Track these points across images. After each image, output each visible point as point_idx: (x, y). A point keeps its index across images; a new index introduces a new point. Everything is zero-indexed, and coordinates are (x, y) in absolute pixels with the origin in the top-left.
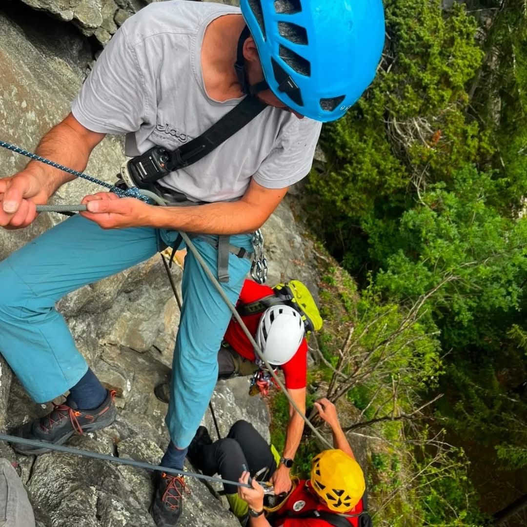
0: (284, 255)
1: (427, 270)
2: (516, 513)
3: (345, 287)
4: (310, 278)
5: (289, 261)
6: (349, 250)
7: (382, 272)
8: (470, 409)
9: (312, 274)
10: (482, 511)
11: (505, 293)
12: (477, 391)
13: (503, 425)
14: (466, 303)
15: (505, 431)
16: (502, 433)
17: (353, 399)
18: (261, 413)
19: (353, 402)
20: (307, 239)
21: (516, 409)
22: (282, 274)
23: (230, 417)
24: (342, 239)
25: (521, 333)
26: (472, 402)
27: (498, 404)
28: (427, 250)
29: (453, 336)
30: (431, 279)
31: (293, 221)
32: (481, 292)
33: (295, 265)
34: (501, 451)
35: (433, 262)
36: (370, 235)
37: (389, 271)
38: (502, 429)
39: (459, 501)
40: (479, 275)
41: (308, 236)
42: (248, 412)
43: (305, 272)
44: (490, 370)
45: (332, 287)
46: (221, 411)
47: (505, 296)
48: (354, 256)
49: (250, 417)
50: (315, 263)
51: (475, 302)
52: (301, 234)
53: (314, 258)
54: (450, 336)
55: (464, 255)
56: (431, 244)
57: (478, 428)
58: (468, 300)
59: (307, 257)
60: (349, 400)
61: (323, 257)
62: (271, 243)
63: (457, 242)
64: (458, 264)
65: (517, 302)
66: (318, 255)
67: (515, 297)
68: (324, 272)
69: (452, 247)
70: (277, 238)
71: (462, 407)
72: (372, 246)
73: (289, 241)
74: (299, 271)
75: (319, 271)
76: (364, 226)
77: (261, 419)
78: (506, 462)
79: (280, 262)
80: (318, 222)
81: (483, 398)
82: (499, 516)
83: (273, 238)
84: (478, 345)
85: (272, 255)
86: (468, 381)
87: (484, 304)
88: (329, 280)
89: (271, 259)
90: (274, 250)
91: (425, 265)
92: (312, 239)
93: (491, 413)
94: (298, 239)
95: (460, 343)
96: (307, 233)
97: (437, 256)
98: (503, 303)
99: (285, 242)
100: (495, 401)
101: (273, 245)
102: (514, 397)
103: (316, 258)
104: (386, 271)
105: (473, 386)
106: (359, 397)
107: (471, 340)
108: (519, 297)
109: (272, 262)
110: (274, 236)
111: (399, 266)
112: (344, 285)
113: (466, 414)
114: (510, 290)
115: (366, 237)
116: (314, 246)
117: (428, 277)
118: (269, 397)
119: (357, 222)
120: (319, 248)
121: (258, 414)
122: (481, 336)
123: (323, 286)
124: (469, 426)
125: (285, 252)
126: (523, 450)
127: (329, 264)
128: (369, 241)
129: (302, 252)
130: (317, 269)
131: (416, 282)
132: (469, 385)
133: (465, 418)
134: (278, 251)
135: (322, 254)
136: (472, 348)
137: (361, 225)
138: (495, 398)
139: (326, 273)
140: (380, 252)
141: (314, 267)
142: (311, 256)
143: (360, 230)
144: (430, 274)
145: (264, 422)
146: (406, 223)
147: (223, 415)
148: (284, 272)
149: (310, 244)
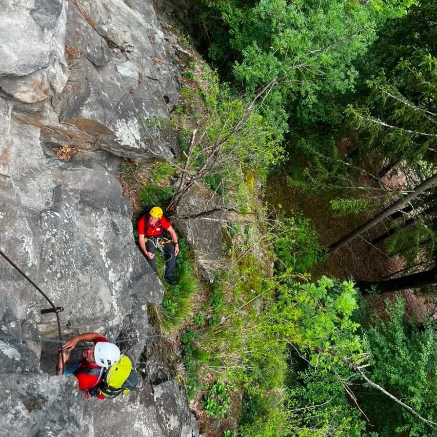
0: (142, 54)
1: (277, 60)
2: (346, 244)
3: (204, 81)
4: (170, 75)
5: (147, 59)
6: (214, 41)
7: (238, 64)
8: (314, 174)
9: (173, 70)
10: (321, 245)
11: (343, 77)
12: (320, 159)
13: (338, 184)
14: (312, 88)
15: (339, 188)
16: (337, 190)
17: (209, 184)
18: (122, 208)
19: (210, 187)
20: (171, 33)
21: (349, 170)
22: (139, 74)
23: (66, 233)
24: (206, 30)
25: (354, 111)
26: (317, 168)
27: (336, 168)
28: (277, 40)
29: (304, 114)
30: (282, 68)
31: (154, 15)
32: (325, 76)
33: (155, 62)
34: (335, 204)
35: (282, 52)
36: (231, 26)
37: (243, 63)
38: (337, 187)
39: (304, 241)
40: (321, 62)
41: (172, 30)
42: (109, 210)
43: (164, 70)
44: (331, 141)
45: (192, 81)
46: (55, 230)
47: (343, 80)
48: (219, 47)
49: (111, 214)
50: (177, 58)
51: (319, 86)
52: (164, 29)
53: (176, 54)
54: (302, 114)
55: (310, 44)
56: (281, 34)
57: (320, 188)
58: (314, 85)
59: (168, 53)
60: (206, 186)
61: (185, 52)
62: (125, 43)
63: (304, 31)
64: (305, 53)
65: (353, 84)
66: (181, 49)
67: (352, 81)
68: (185, 67)
69: (300, 36)
70: (133, 36)
71: (308, 173)
72: (233, 37)
73: (149, 37)
74: (159, 69)
75: (181, 66)
76: (224, 16)
77: (124, 214)
78: (338, 211)
79: (138, 62)
80: (184, 13)
81: (325, 164)
82: (333, 246)
83: (127, 37)
84: (324, 121)
85: (128, 55)
86: (314, 151)
87: (327, 87)
88: (189, 76)
89: (128, 59)
90: (130, 49)
91: (276, 55)
92: (176, 33)
93: (330, 175)
94: (160, 34)
95: (310, 120)
96: (171, 27)
97: (285, 47)
98: (341, 86)
99: (143, 39)
100: (334, 166)
101: (127, 44)
102: (347, 161)
103: (178, 53)
104: (241, 63)
105: (317, 156)
106: (214, 182)
107: (319, 117)
108: (355, 80)
109: (128, 62)
110: (128, 34)
111: (253, 58)
112: (203, 80)
113: (311, 178)
114: (349, 73)
115: (227, 28)
116: (178, 40)
117: (278, 67)
118: (135, 191)
119: (218, 13)
120: (182, 41)
121: (120, 210)
122: (327, 113)
123: (184, 82)
124: (313, 187)
125: (143, 50)
126: (351, 201)
127: (191, 58)
128: (231, 32)
129: (163, 48)
130: (178, 65)
131: (268, 73)
132: (315, 154)
133: (310, 181)
134: (136, 50)
135: (185, 48)
136: (320, 123)
137: (221, 15)
138: (334, 163)
139: (187, 68)
140: (240, 42)
141: (175, 63)
142: (172, 52)
143: (222, 21)
144: (280, 63)
145: (127, 216)
146: (259, 14)
147: (56, 233)
148: (141, 72)
149: (174, 38)
